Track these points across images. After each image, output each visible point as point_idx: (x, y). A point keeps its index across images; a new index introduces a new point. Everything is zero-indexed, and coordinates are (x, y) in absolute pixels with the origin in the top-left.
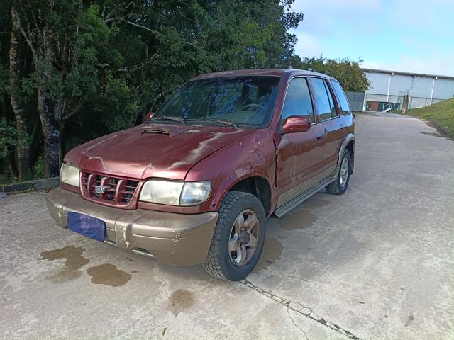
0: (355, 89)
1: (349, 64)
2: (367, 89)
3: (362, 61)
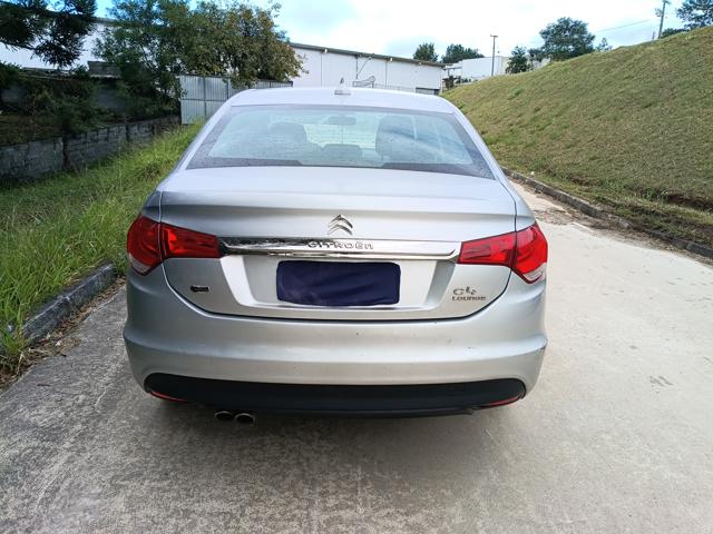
0: (271, 74)
1: (249, 12)
2: (296, 74)
3: (277, 7)
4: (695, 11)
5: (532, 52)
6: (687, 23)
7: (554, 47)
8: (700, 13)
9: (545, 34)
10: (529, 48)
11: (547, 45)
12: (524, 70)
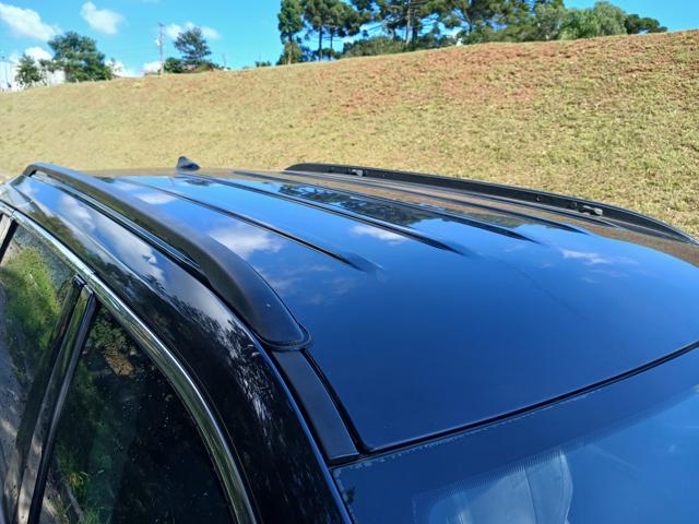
4: (188, 45)
5: (43, 63)
6: (184, 55)
7: (66, 61)
8: (192, 48)
9: (54, 45)
10: (39, 58)
11: (57, 56)
12: (36, 80)
